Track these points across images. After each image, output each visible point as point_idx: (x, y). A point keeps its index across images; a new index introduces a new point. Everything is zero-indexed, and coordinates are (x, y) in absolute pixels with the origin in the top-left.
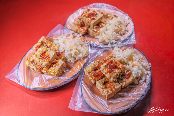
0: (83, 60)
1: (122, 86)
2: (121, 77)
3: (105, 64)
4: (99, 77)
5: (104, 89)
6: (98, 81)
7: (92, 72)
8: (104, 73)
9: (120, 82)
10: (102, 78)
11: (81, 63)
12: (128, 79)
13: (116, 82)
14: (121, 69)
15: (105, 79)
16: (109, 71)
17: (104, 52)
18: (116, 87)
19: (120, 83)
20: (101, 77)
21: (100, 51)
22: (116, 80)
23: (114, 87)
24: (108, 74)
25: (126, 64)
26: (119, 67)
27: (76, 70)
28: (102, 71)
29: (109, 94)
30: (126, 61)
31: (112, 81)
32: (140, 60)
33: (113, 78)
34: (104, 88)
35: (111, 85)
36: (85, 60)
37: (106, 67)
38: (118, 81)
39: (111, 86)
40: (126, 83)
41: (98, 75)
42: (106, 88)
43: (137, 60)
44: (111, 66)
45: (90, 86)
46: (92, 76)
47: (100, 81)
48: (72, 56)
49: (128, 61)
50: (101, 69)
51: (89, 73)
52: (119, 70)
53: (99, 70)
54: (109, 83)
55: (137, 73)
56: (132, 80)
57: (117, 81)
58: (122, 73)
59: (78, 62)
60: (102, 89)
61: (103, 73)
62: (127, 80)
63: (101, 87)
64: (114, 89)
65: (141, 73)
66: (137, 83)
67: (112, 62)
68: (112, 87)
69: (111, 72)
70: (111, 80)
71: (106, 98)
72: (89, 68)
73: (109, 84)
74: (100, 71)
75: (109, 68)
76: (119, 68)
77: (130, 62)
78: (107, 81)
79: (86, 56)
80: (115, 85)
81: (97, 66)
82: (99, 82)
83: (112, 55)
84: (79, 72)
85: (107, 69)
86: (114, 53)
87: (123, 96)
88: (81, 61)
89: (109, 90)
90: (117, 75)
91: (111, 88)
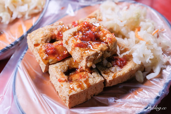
0: (28, 19)
1: (105, 80)
2: (105, 62)
3: (75, 29)
4: (56, 56)
5: (64, 81)
6: (54, 66)
7: (43, 44)
8: (69, 50)
9: (102, 72)
10: (63, 60)
11: (25, 25)
12: (121, 67)
13: (94, 72)
14: (107, 43)
15: (71, 63)
16: (78, 44)
17: (79, 9)
18: (91, 81)
19: (103, 75)
20: (63, 57)
21: (72, 5)
22: (94, 66)
23: (86, 82)
24: (77, 51)
25: (123, 37)
26: (104, 38)
27: (10, 39)
28: (65, 45)
29: (74, 95)
30: (123, 30)
31: (84, 68)
32: (155, 32)
33: (87, 61)
34: (64, 79)
35: (81, 76)
36: (34, 21)
37: (75, 34)
38: (99, 68)
39: (81, 78)
40: (114, 76)
41: (54, 53)
42: (70, 80)
43: (149, 29)
44: (86, 35)
45: (37, 75)
46: (41, 53)
47: (58, 65)
48: (6, 7)
49: (128, 32)
50: (64, 38)
51: (36, 45)
52: (102, 46)
53: (59, 42)
54: (78, 73)
55: (142, 56)
56: (131, 71)
57: (96, 68)
58: (108, 52)
59: (18, 24)
60: (60, 81)
61: (67, 50)
62: (118, 69)
63: (59, 77)
64: (85, 86)
65: (152, 57)
66: (142, 79)
67: (89, 27)
68: (83, 80)
69: (83, 47)
70: (83, 64)
71: (67, 104)
72: (38, 35)
73: (77, 75)
74: (62, 44)
75: (80, 39)
76: (103, 41)
77: (132, 34)
78: (75, 67)
79: (36, 11)
80: (89, 77)
81: (56, 32)
82: (57, 67)
83: (96, 14)
84: (16, 43)
85: (77, 40)
86: (100, 11)
87: (105, 103)
88: (24, 21)
89: (74, 85)
90: (96, 54)
91: (81, 82)
